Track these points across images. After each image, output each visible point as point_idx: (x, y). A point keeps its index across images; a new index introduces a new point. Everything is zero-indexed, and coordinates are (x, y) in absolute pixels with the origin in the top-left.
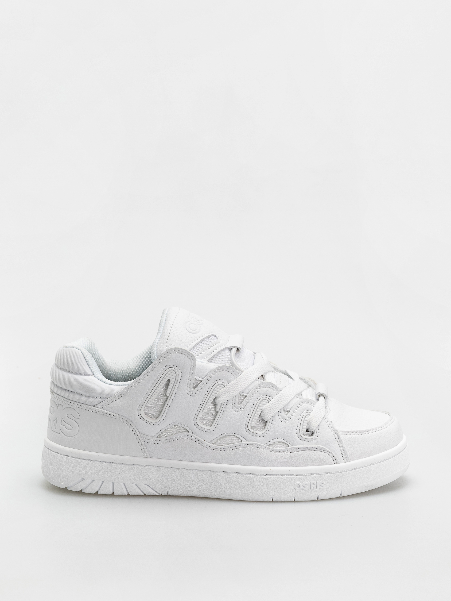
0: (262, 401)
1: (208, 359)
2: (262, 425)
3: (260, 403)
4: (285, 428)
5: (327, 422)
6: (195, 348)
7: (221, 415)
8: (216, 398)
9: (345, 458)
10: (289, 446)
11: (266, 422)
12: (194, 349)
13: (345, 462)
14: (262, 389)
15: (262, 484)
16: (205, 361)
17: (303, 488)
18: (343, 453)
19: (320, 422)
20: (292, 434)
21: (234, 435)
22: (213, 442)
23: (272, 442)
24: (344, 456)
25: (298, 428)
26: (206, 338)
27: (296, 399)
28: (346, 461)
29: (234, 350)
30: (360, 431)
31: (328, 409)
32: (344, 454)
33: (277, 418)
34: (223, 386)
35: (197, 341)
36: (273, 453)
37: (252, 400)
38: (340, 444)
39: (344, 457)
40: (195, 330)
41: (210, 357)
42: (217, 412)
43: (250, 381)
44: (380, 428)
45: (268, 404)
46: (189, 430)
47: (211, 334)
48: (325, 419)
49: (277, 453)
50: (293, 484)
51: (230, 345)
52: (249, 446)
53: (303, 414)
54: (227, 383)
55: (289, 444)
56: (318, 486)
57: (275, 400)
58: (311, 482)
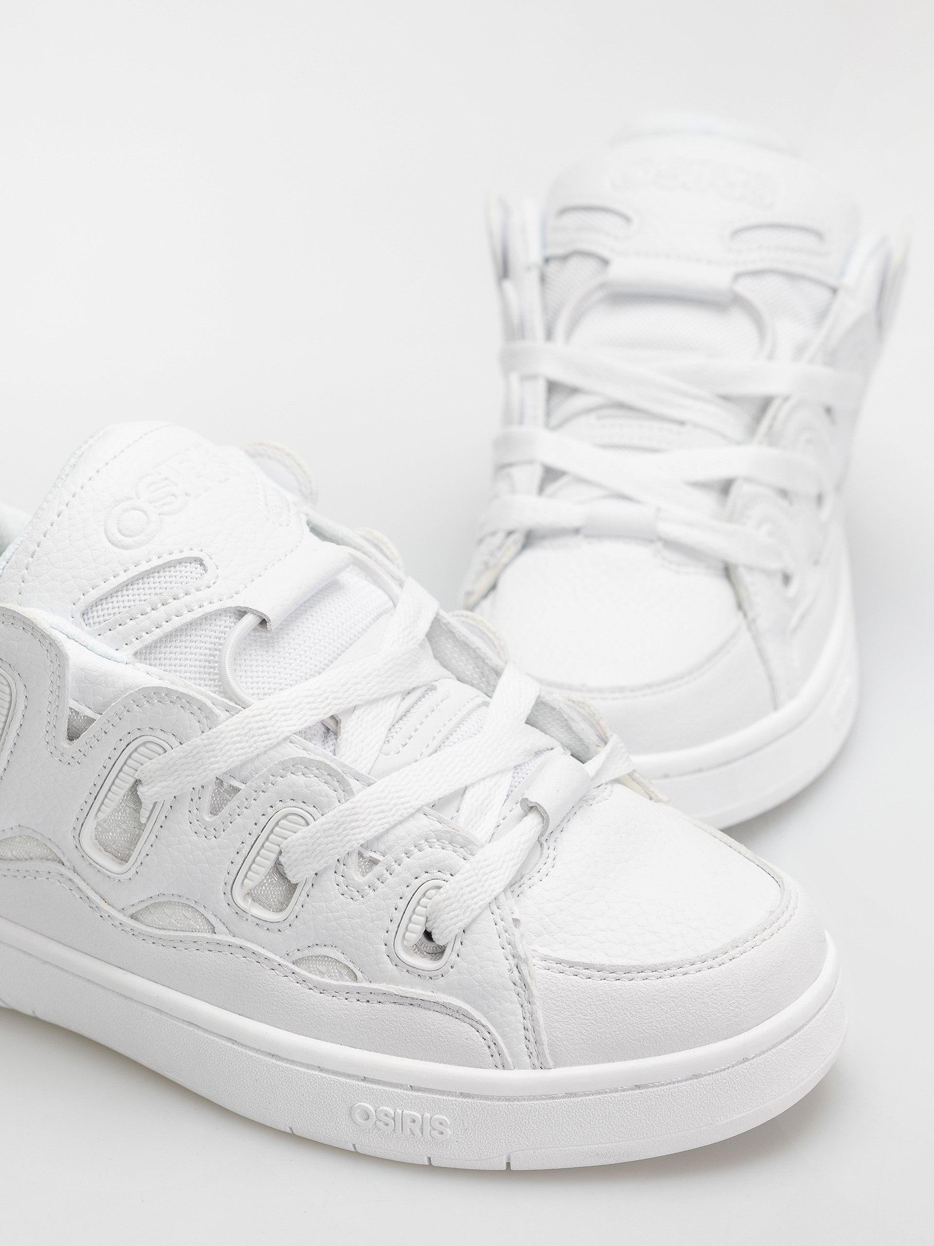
0: (285, 817)
1: (138, 645)
2: (276, 892)
3: (277, 824)
4: (349, 918)
5: (498, 920)
6: (109, 600)
7: (153, 837)
8: (138, 782)
9: (535, 1053)
10: (356, 978)
11: (292, 888)
12: (105, 606)
13: (534, 1067)
14: (290, 777)
15: (259, 1078)
16: (126, 653)
17: (381, 1125)
18: (530, 1035)
19: (470, 920)
20: (369, 943)
21: (193, 904)
22: (133, 911)
23: (307, 953)
24: (532, 1046)
25: (393, 927)
26: (156, 570)
27: (423, 820)
28: (538, 1065)
29: (249, 620)
30: (613, 966)
31: (550, 860)
32: (532, 1040)
33: (329, 880)
34: (161, 751)
35: (123, 577)
36: (302, 988)
37: (250, 810)
38: (526, 1004)
39: (532, 1050)
40: (131, 536)
41: (148, 639)
42: (141, 827)
43: (264, 744)
44: (698, 966)
45: (303, 831)
46: (64, 860)
47: (187, 554)
48: (494, 907)
49: (315, 994)
50: (351, 1105)
51: (240, 602)
52: (232, 950)
53: (417, 883)
54: (174, 741)
55: (359, 974)
56: (427, 1129)
57: (330, 823)
58: (405, 1112)
